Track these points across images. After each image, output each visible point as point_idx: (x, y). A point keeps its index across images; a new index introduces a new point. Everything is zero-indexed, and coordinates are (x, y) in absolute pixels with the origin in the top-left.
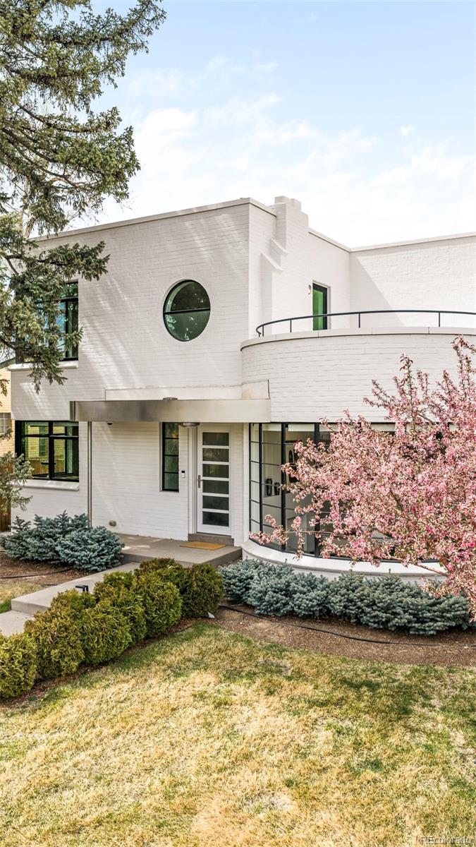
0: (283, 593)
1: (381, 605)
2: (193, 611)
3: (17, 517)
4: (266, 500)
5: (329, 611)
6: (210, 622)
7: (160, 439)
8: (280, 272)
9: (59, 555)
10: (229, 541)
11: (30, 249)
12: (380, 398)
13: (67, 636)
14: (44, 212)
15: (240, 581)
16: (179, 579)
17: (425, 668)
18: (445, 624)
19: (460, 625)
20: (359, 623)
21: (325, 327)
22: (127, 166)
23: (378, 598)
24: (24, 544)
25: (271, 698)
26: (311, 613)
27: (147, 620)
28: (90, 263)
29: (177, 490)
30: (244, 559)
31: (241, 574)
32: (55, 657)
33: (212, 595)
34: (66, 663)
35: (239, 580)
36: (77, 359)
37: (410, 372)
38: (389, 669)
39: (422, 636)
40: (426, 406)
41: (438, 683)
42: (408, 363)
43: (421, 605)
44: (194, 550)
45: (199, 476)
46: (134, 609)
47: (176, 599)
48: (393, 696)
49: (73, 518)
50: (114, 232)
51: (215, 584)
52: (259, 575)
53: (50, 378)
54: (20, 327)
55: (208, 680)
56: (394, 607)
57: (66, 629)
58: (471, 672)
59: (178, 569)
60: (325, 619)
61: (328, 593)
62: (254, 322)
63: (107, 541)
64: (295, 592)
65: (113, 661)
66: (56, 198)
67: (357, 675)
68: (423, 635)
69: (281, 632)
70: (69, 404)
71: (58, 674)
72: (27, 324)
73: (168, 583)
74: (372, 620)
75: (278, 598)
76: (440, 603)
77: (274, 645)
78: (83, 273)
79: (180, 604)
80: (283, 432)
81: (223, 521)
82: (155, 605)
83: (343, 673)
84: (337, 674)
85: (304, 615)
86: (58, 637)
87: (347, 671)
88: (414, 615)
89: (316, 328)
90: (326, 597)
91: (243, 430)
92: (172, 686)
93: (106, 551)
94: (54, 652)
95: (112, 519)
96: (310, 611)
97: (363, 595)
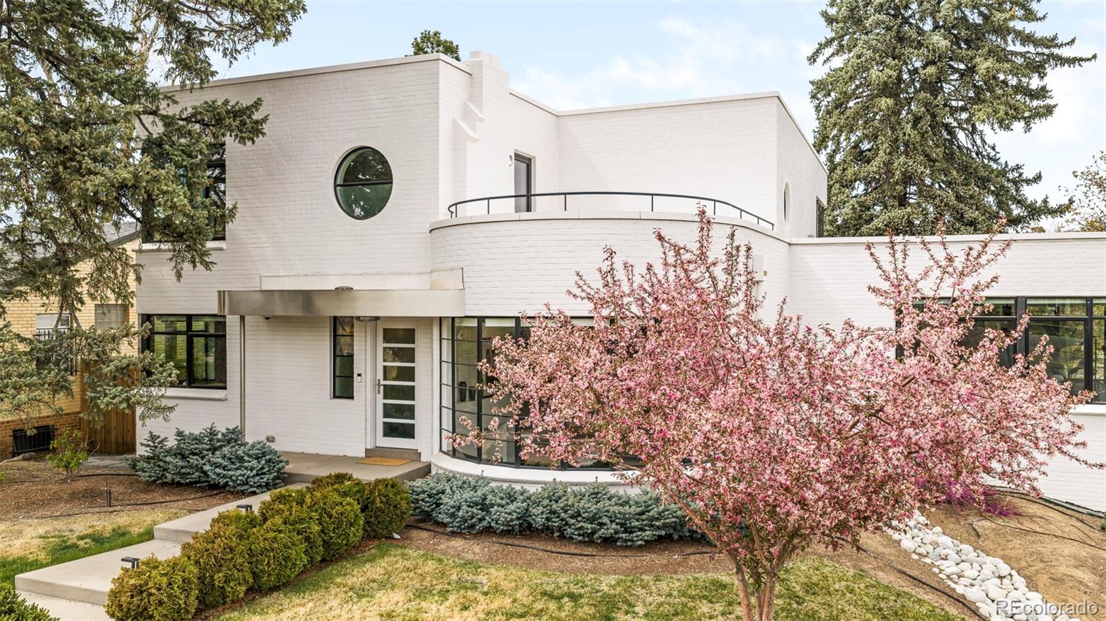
0: (478, 507)
1: (585, 515)
2: (376, 531)
3: (150, 432)
4: (459, 406)
5: (530, 525)
6: (396, 543)
7: (330, 336)
8: (475, 140)
9: (208, 476)
10: (416, 455)
11: (168, 105)
12: (583, 291)
13: (232, 559)
14: (188, 61)
15: (430, 496)
16: (359, 495)
17: (631, 578)
18: (654, 533)
19: (671, 535)
20: (562, 537)
21: (529, 209)
22: (291, 8)
23: (584, 508)
24: (161, 464)
25: (466, 613)
26: (510, 528)
27: (324, 541)
28: (245, 124)
29: (352, 397)
30: (433, 472)
31: (431, 489)
32: (219, 582)
33: (398, 512)
34: (232, 588)
35: (428, 495)
36: (223, 238)
37: (612, 264)
38: (593, 581)
39: (629, 547)
40: (632, 299)
41: (644, 591)
42: (611, 254)
43: (629, 514)
44: (374, 467)
45: (379, 380)
46: (309, 528)
47: (357, 516)
48: (595, 605)
49: (224, 431)
50: (271, 85)
51: (401, 499)
52: (451, 489)
53: (193, 262)
54: (162, 203)
55: (396, 599)
56: (600, 517)
57: (232, 550)
58: (678, 580)
59: (357, 484)
60: (526, 535)
61: (528, 505)
62: (445, 199)
63: (268, 457)
64: (492, 505)
65: (285, 585)
66: (202, 44)
67: (559, 587)
68: (631, 546)
69: (477, 549)
70: (216, 294)
71: (222, 601)
72: (172, 199)
73: (348, 499)
74: (576, 533)
75: (473, 513)
76: (649, 511)
77: (468, 563)
78: (236, 136)
79: (362, 522)
80: (479, 328)
81: (408, 432)
82: (333, 523)
83: (544, 586)
84: (537, 586)
85: (503, 530)
86: (222, 559)
87: (548, 584)
88: (622, 525)
89: (517, 210)
90: (527, 510)
91: (432, 325)
92: (355, 607)
93: (267, 469)
94: (219, 576)
95: (271, 434)
96: (509, 526)
97: (567, 505)
